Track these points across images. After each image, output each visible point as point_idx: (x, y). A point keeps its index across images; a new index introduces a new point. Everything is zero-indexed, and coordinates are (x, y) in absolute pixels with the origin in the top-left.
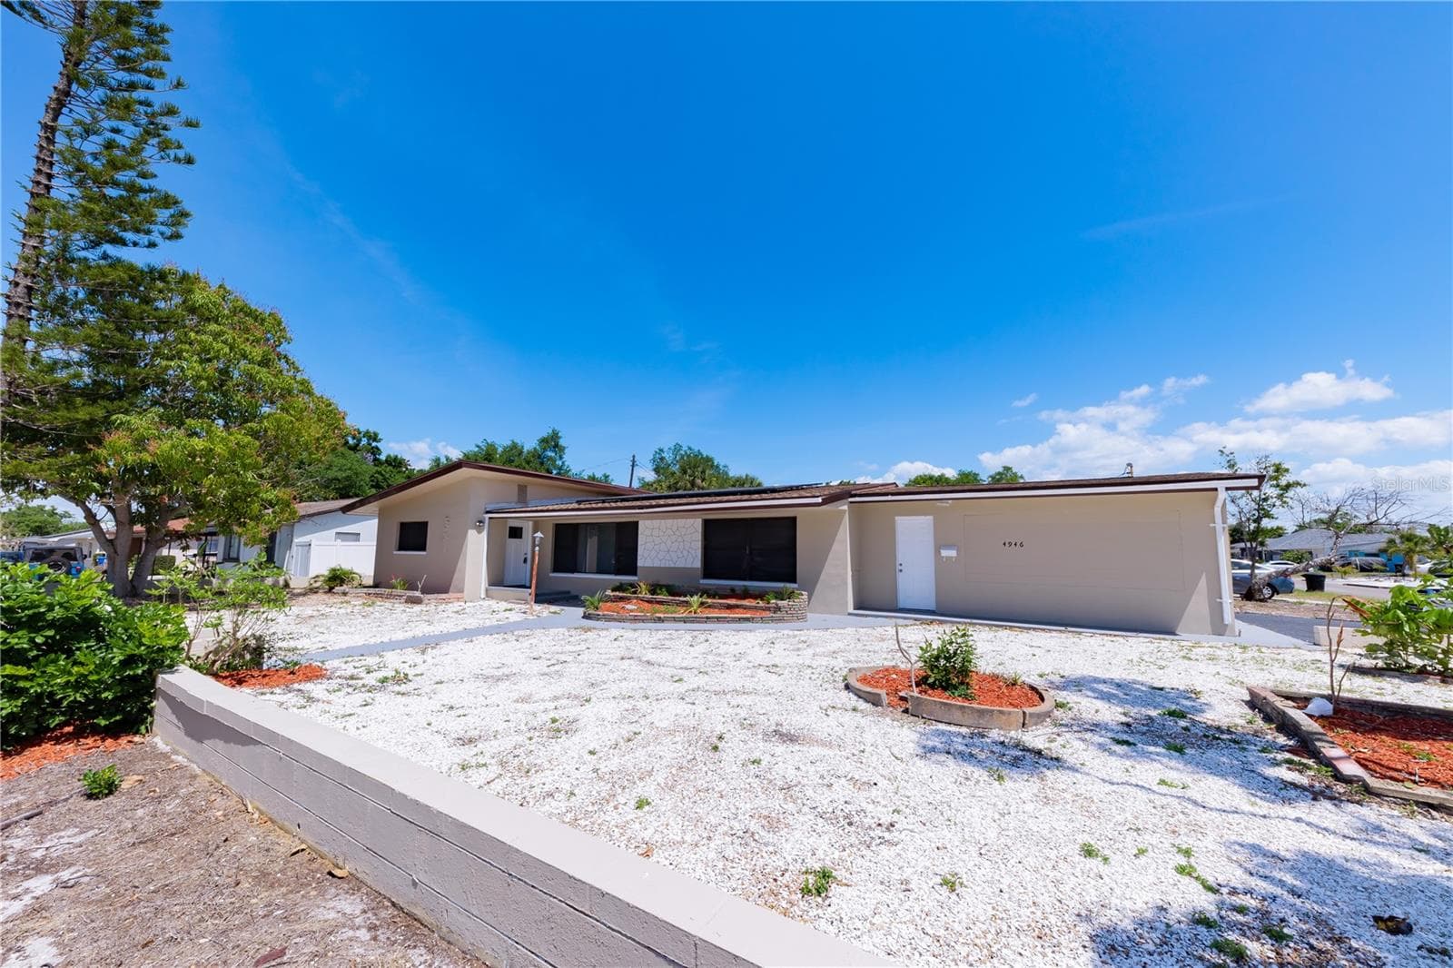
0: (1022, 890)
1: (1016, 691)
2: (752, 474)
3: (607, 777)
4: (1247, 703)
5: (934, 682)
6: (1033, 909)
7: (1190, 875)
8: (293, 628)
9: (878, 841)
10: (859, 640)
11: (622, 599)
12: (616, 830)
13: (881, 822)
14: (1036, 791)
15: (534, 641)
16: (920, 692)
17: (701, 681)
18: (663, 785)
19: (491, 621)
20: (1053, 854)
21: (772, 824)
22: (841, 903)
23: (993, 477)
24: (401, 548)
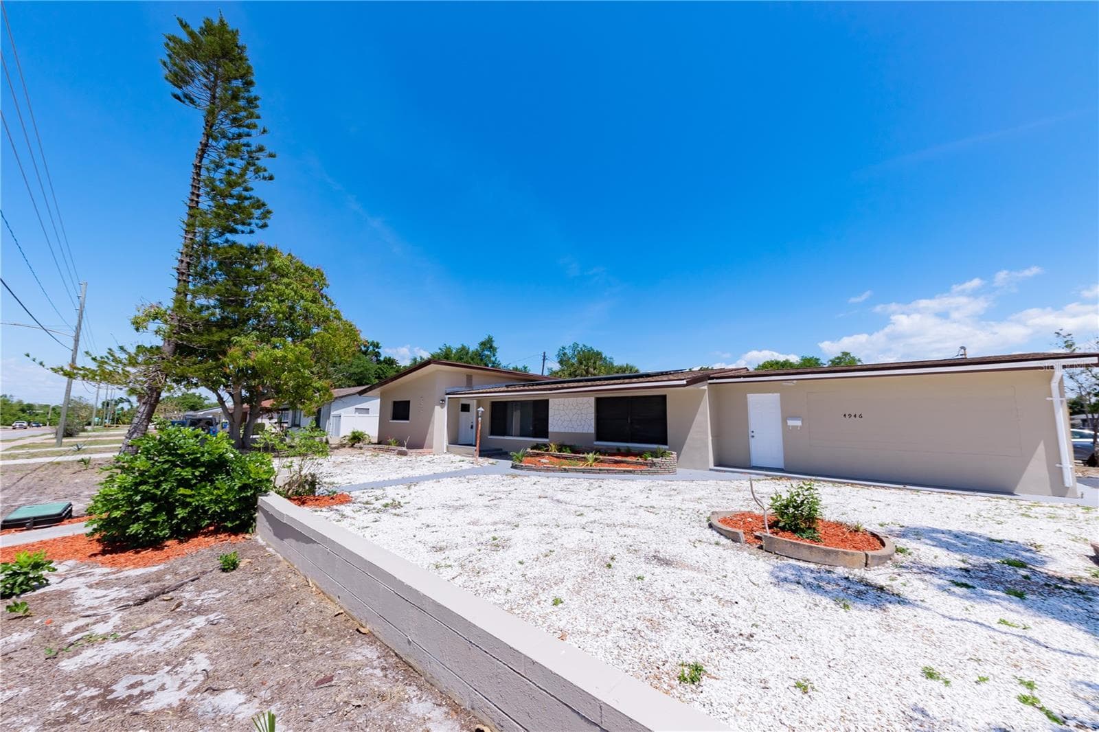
0: (868, 699)
1: (859, 536)
2: (631, 363)
3: (532, 580)
4: (1091, 558)
5: (784, 526)
6: (878, 716)
7: (1033, 705)
9: (740, 647)
10: (719, 490)
11: (538, 455)
12: (540, 619)
13: (742, 632)
14: (879, 619)
15: (480, 483)
16: (772, 533)
17: (598, 515)
18: (571, 589)
19: (451, 469)
20: (896, 673)
21: (654, 625)
22: (711, 692)
23: (833, 361)
24: (394, 418)
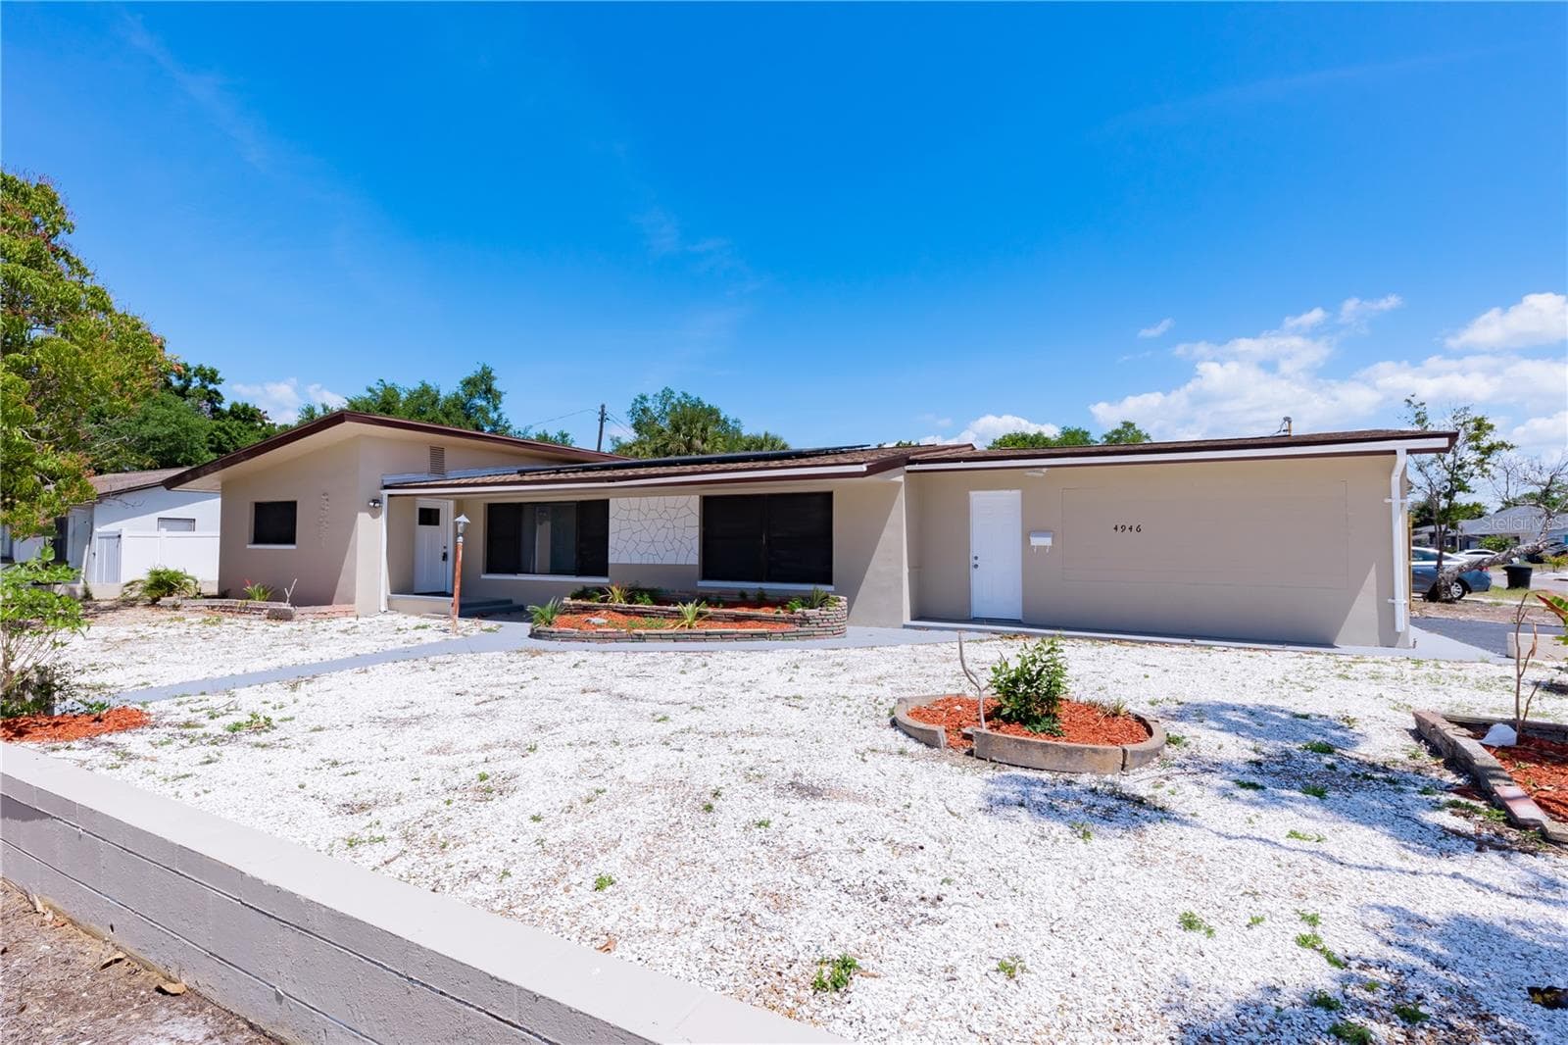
0: (1100, 973)
1: (1120, 721)
2: (772, 432)
3: (556, 849)
4: (1412, 732)
5: (1010, 714)
6: (1112, 996)
7: (1313, 946)
8: (98, 657)
9: (919, 920)
10: (915, 661)
11: (586, 609)
12: (566, 918)
13: (924, 895)
14: (1130, 849)
15: (458, 670)
16: (991, 728)
17: (695, 719)
18: (633, 858)
19: (397, 643)
20: (1144, 929)
21: (780, 903)
22: (864, 998)
23: (1108, 438)
24: (256, 541)
